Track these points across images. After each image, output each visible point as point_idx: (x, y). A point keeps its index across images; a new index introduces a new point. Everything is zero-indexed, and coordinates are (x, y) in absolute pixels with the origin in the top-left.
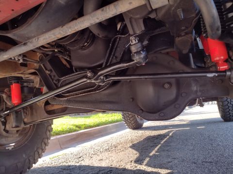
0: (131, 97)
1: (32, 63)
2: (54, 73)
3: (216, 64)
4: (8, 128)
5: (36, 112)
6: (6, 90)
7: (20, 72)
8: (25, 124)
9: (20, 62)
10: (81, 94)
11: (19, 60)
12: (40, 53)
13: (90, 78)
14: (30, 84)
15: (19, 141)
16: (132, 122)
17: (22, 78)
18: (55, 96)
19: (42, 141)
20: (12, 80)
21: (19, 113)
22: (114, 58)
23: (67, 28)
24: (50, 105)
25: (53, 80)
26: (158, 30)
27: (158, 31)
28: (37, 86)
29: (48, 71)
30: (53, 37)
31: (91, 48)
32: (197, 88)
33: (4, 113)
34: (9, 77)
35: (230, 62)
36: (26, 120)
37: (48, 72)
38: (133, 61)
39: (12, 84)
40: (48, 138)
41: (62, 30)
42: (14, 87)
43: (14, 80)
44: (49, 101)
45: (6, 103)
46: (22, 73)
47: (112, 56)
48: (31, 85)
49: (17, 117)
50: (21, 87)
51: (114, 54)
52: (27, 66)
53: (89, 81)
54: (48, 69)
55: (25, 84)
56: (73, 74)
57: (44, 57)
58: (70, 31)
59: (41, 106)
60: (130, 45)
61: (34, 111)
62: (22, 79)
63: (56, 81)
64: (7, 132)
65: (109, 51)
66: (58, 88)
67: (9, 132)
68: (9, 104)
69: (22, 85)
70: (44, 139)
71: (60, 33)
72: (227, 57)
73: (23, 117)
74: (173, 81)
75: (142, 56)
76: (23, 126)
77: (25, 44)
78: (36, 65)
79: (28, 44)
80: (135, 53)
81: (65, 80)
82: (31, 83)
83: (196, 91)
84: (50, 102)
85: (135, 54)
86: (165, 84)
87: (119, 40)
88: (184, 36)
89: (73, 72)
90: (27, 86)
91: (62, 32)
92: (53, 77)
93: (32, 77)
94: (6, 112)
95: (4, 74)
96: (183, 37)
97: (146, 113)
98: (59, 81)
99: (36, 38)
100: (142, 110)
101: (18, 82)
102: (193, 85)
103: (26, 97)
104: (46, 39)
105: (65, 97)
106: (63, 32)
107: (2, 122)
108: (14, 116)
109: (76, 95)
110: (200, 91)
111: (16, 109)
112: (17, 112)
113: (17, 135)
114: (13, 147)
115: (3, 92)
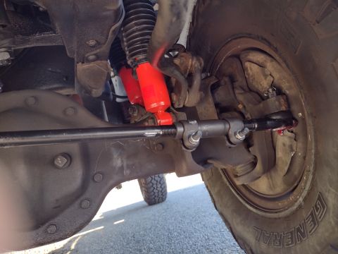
3: (153, 116)
26: (37, 36)
27: (38, 40)
32: (122, 161)
35: (174, 113)
72: (169, 104)
74: (75, 149)
83: (122, 168)
86: (56, 156)
88: (94, 61)
96: (92, 64)
102: (115, 156)
110: (128, 167)
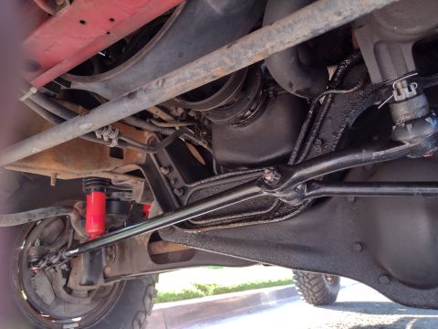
0: (359, 240)
1: (135, 149)
2: (176, 173)
4: (72, 284)
5: (131, 255)
6: (77, 203)
7: (109, 170)
8: (106, 278)
9: (112, 146)
10: (233, 222)
11: (110, 140)
12: (150, 132)
13: (269, 187)
14: (123, 195)
15: (90, 314)
16: (315, 290)
17: (109, 182)
18: (176, 225)
19: (135, 318)
20: (91, 184)
21: (97, 254)
22: (318, 141)
23: (243, 47)
24: (160, 243)
25: (173, 189)
28: (138, 201)
29: (166, 168)
30: (203, 73)
31: (259, 123)
33: (67, 254)
34: (86, 179)
36: (108, 271)
37: (163, 171)
38: (400, 143)
39: (89, 192)
40: (146, 313)
41: (228, 56)
42: (94, 198)
43: (95, 184)
44: (160, 233)
45: (74, 231)
46: (111, 172)
47: (312, 138)
48: (126, 197)
49: (91, 261)
50: (107, 200)
51: (318, 134)
52: (122, 158)
53: (265, 193)
54: (165, 164)
55: (115, 195)
56: (213, 179)
57: (159, 141)
58: (250, 54)
59: (143, 244)
60: (393, 101)
61: (127, 252)
62: (111, 183)
63: (179, 189)
64: (70, 291)
65: (305, 126)
66: (182, 208)
67: (74, 292)
68: (80, 233)
69: (108, 195)
70: (138, 312)
71: (222, 63)
73: (104, 264)
75: (429, 131)
76: (101, 282)
77: (131, 96)
78: (141, 156)
79: (138, 95)
80: (407, 122)
81: (199, 190)
82: (127, 194)
84: (162, 237)
85: (409, 126)
87: (331, 102)
89: (213, 175)
90: (118, 200)
91: (227, 60)
92: (172, 182)
93: (130, 181)
94: (72, 252)
95: (77, 172)
97: (401, 285)
98: (184, 190)
99: (160, 79)
100: (389, 276)
101: (102, 190)
103: (113, 221)
104: (185, 80)
105: (196, 227)
106: (231, 59)
107: (63, 271)
108: (87, 261)
109: (222, 224)
111: (92, 246)
112: (93, 252)
113: (88, 301)
114: (76, 325)
115: (71, 208)
